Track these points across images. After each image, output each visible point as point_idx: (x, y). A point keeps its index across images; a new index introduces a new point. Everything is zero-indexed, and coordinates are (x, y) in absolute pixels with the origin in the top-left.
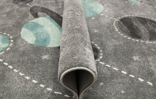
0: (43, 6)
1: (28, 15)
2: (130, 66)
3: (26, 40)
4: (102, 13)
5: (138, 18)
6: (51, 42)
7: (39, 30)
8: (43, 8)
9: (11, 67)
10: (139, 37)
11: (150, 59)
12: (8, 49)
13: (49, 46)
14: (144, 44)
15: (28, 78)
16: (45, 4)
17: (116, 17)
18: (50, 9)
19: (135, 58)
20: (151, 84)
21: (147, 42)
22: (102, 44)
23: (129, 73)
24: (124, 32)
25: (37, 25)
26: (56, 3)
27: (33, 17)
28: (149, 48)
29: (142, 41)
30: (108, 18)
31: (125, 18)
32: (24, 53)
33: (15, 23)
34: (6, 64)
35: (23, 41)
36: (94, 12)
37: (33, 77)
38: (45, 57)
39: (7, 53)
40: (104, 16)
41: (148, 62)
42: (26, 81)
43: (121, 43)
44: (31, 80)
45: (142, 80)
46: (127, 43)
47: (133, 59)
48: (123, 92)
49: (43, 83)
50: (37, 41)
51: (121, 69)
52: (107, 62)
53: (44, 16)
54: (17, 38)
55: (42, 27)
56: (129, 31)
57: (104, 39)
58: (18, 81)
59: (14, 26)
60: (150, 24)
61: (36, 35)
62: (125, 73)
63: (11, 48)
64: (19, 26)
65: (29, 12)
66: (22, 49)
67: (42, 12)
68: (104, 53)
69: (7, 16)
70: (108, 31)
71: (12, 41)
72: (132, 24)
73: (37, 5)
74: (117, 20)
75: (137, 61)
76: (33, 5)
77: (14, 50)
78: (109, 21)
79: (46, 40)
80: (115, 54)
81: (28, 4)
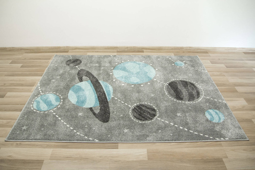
0: (88, 70)
1: (75, 79)
2: (175, 120)
3: (71, 101)
4: (155, 78)
5: (181, 81)
6: (86, 104)
7: (81, 93)
8: (88, 72)
9: (60, 118)
10: (181, 99)
11: (187, 114)
12: (59, 106)
13: (84, 107)
14: (185, 104)
15: (68, 126)
16: (91, 67)
17: (165, 81)
18: (93, 73)
19: (179, 114)
20: (186, 130)
21: (187, 102)
22: (157, 105)
23: (175, 124)
24: (171, 95)
25: (80, 89)
26: (99, 67)
27: (79, 81)
28: (187, 107)
29: (183, 102)
30: (160, 83)
31: (172, 82)
32: (68, 110)
33: (66, 85)
34: (57, 116)
35: (69, 101)
36: (149, 77)
37: (71, 126)
38: (80, 114)
39: (58, 109)
40: (156, 81)
41: (186, 116)
42: (67, 127)
43: (170, 104)
44: (69, 127)
45: (181, 128)
46: (174, 104)
47: (177, 115)
48: (171, 135)
49: (76, 130)
50: (78, 102)
51: (170, 122)
52: (162, 118)
53: (87, 81)
54: (65, 99)
55: (83, 90)
56: (175, 95)
57: (158, 102)
58: (63, 127)
59: (64, 88)
60: (190, 86)
61: (78, 97)
62: (172, 124)
63: (61, 106)
64: (68, 88)
65: (77, 75)
66: (67, 107)
67: (86, 76)
68: (159, 112)
69: (60, 78)
70: (161, 95)
71: (62, 100)
72: (177, 88)
73: (84, 68)
74: (166, 84)
75: (179, 116)
76: (81, 68)
77: (62, 107)
78: (161, 86)
79: (83, 102)
80: (166, 112)
81: (77, 67)
